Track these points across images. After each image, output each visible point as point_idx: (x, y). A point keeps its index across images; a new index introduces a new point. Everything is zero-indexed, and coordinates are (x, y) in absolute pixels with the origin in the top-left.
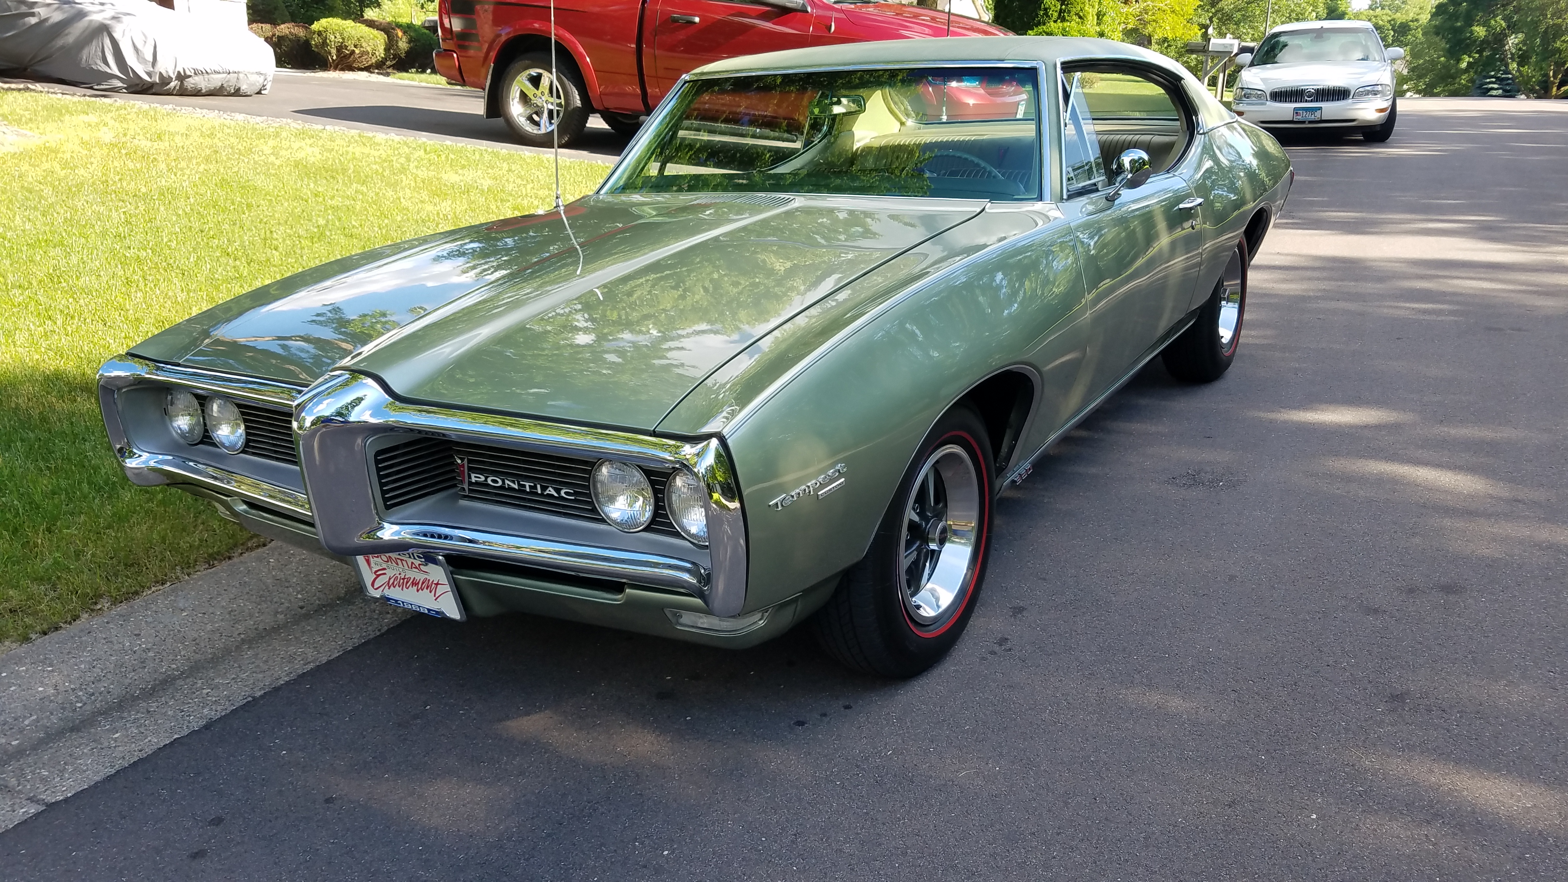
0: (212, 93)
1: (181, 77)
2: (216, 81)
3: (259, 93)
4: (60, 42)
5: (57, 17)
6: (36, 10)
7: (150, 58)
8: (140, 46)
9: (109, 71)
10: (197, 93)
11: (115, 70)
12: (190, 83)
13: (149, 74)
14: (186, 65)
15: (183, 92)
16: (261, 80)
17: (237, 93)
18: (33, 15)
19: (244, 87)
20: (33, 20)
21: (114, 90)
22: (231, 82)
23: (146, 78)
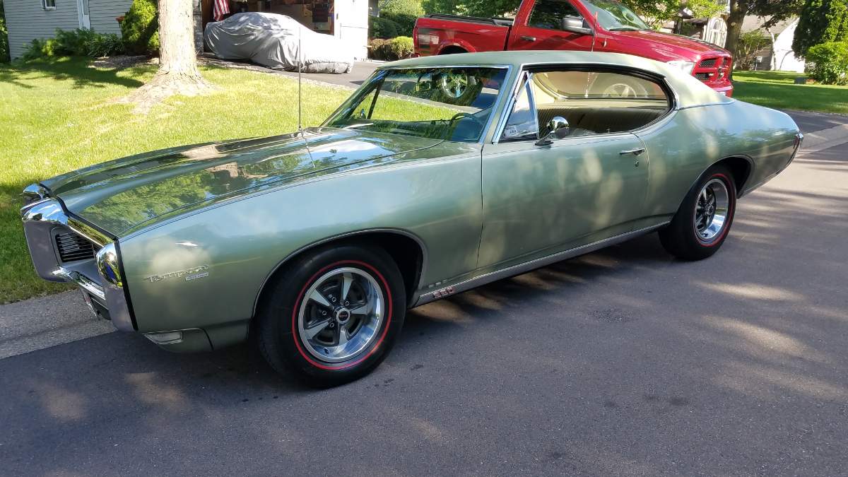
0: (322, 72)
1: (307, 64)
2: (323, 66)
3: (346, 72)
4: (262, 47)
5: (261, 36)
6: (255, 33)
7: (295, 55)
8: (291, 49)
9: (277, 60)
10: (314, 72)
11: (280, 60)
12: (311, 67)
13: (294, 62)
14: (309, 58)
15: (308, 71)
16: (346, 67)
17: (333, 72)
18: (253, 35)
19: (337, 70)
20: (252, 37)
21: (280, 70)
22: (331, 67)
23: (292, 64)
